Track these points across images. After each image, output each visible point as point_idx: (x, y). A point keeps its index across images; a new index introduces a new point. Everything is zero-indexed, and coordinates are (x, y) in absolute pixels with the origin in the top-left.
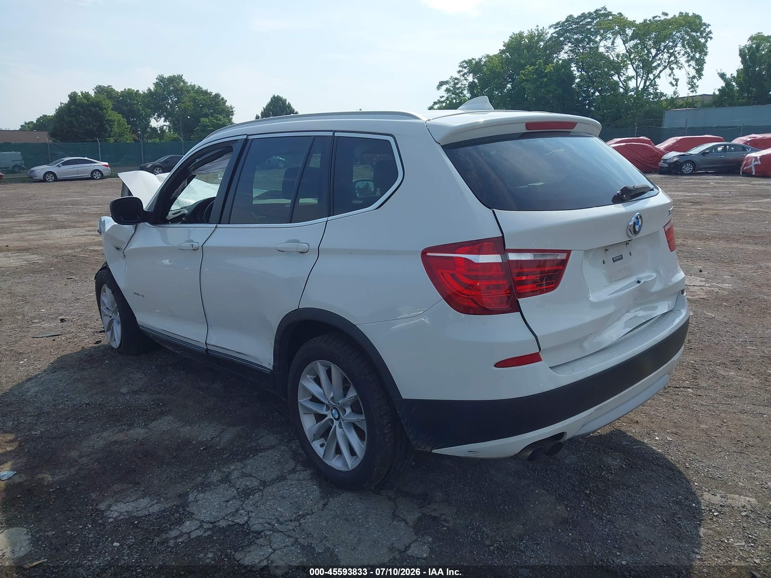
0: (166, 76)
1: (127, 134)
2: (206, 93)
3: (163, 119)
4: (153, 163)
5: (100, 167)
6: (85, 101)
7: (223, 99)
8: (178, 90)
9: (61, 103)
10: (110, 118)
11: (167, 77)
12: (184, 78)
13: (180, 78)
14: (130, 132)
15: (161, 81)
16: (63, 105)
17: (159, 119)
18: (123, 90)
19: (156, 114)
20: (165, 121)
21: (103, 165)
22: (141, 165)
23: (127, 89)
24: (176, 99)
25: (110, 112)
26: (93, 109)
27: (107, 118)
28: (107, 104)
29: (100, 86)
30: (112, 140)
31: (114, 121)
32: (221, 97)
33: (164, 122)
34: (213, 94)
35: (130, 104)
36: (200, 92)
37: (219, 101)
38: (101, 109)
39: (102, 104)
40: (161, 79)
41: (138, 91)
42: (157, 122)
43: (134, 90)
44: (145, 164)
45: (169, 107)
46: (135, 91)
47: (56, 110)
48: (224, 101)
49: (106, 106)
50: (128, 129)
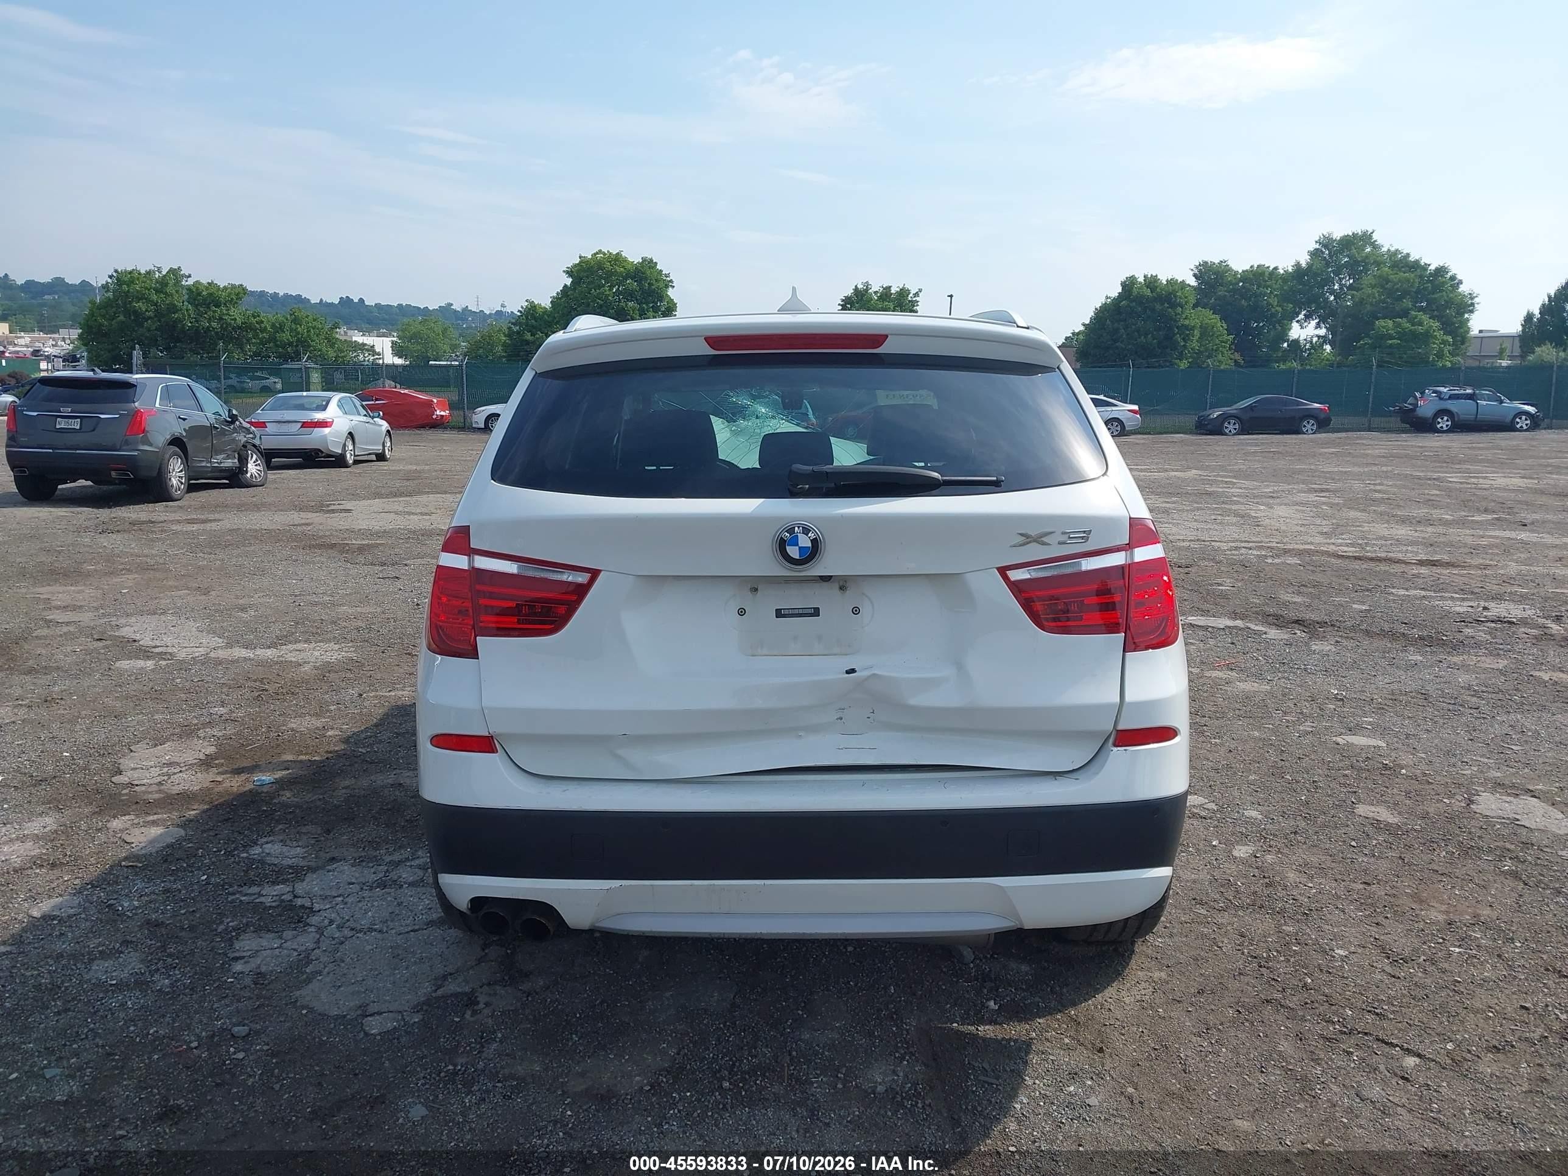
0: (1337, 235)
1: (1223, 353)
2: (1416, 266)
3: (1313, 323)
4: (1226, 409)
5: (1121, 413)
6: (1148, 292)
7: (1453, 278)
8: (1357, 263)
9: (1107, 298)
10: (1187, 322)
11: (1338, 238)
12: (1375, 237)
13: (1366, 238)
14: (1230, 349)
15: (1326, 246)
16: (1109, 300)
17: (1306, 324)
18: (1248, 267)
19: (1303, 313)
20: (1318, 326)
21: (1129, 411)
22: (1202, 414)
23: (1256, 266)
24: (1351, 281)
25: (1189, 311)
26: (1158, 307)
27: (1182, 322)
28: (1186, 297)
29: (1206, 263)
30: (1183, 365)
31: (1193, 328)
32: (1450, 274)
33: (1316, 328)
34: (1432, 267)
35: (1256, 295)
36: (1402, 264)
37: (1444, 283)
38: (1173, 306)
39: (1175, 296)
40: (1326, 242)
41: (1276, 268)
42: (1302, 328)
43: (1268, 267)
44: (1211, 411)
45: (1332, 298)
46: (1271, 269)
47: (1096, 309)
48: (1456, 283)
49: (1183, 301)
50: (1226, 343)
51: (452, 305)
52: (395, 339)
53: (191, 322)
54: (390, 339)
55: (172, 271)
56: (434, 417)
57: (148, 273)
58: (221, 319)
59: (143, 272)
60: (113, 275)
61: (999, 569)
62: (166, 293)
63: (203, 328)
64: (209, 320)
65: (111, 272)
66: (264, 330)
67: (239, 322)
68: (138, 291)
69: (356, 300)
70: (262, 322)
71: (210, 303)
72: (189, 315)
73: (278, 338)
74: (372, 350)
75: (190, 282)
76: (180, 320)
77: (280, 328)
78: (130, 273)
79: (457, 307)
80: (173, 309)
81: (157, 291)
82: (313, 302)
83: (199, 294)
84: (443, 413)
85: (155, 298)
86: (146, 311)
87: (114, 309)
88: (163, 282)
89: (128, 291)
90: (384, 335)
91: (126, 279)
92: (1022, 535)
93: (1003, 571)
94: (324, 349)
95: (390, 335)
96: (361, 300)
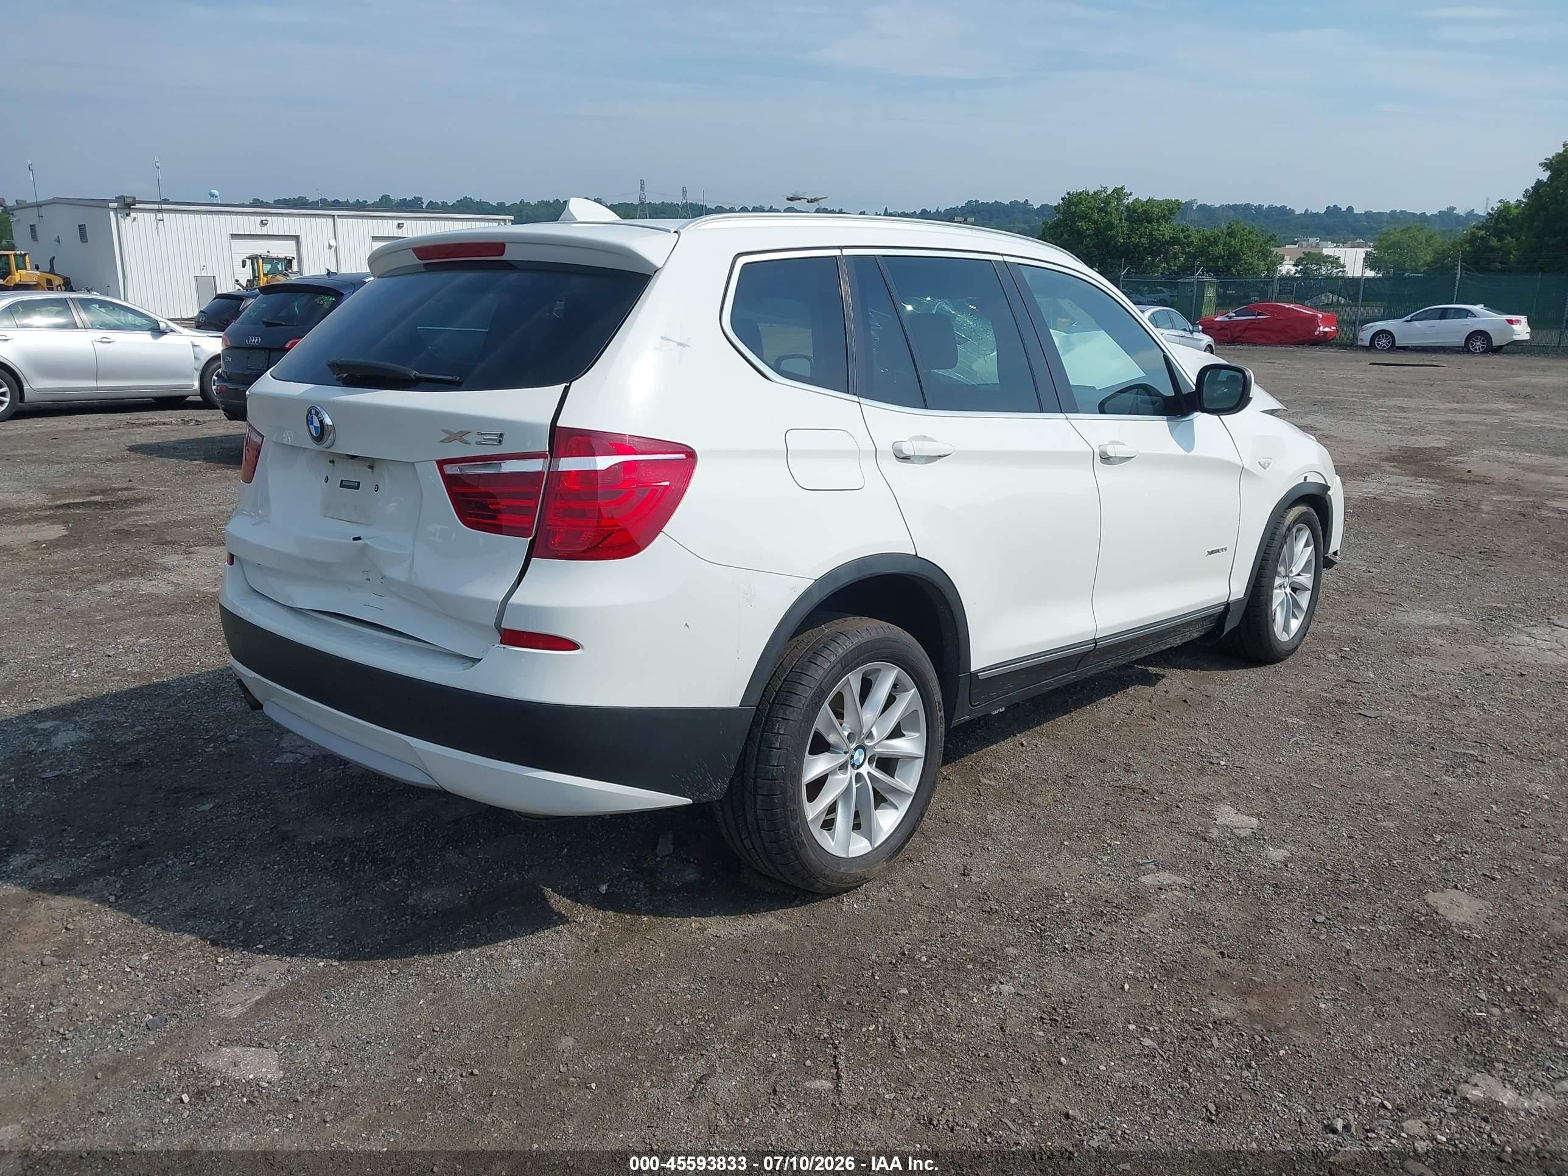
51: (1455, 209)
52: (1370, 250)
53: (1123, 239)
54: (1365, 250)
55: (1116, 190)
56: (1317, 333)
57: (1096, 193)
58: (1151, 234)
59: (1091, 193)
60: (1065, 198)
61: (438, 462)
62: (1106, 212)
63: (1133, 243)
64: (1140, 237)
65: (1064, 194)
66: (1190, 244)
67: (1167, 237)
68: (1083, 212)
69: (1344, 209)
70: (1189, 236)
71: (1143, 219)
72: (1123, 232)
73: (1210, 252)
74: (1335, 262)
75: (1131, 199)
76: (1114, 237)
77: (1214, 242)
78: (1080, 194)
79: (1461, 211)
80: (1110, 226)
81: (1100, 210)
82: (1297, 213)
83: (1135, 211)
84: (1327, 329)
85: (1096, 216)
86: (1087, 229)
87: (1061, 229)
88: (1107, 201)
89: (1075, 212)
90: (1359, 246)
91: (1075, 200)
92: (446, 431)
93: (441, 463)
94: (1256, 262)
95: (1365, 247)
96: (1350, 209)
